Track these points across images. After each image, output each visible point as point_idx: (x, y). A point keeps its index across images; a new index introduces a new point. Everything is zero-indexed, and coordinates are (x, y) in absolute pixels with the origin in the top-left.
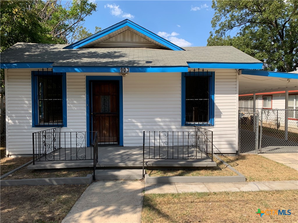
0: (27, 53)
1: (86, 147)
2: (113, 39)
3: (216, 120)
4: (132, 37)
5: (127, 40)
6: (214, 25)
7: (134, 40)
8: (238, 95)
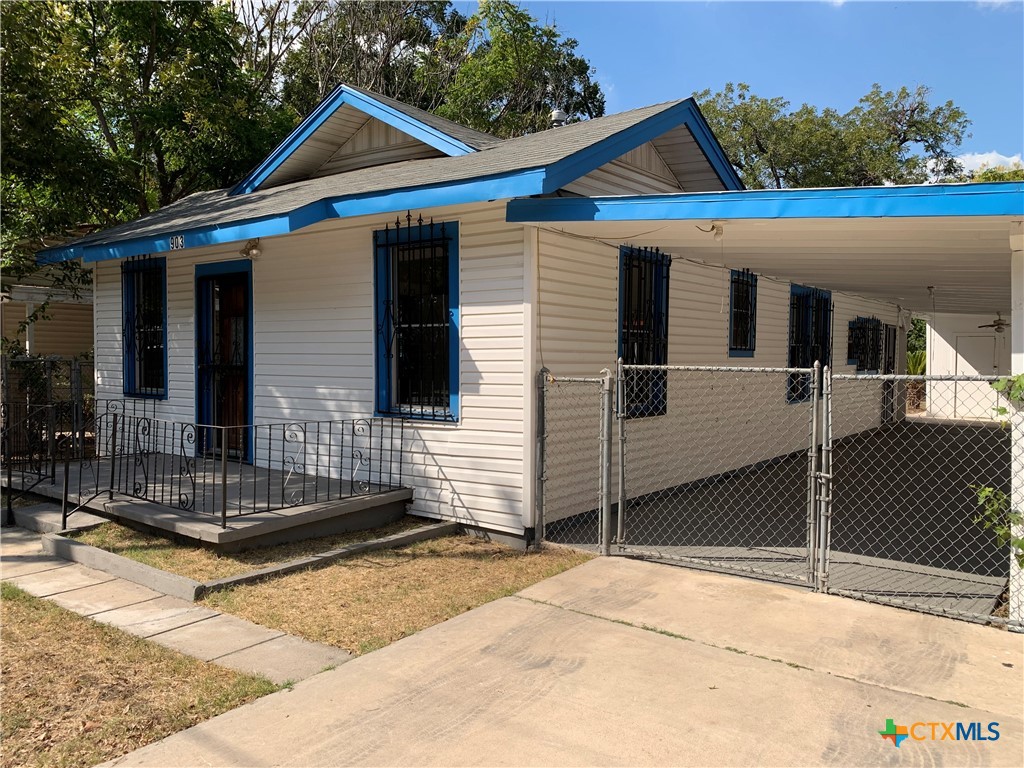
3: (464, 400)
5: (375, 145)
8: (529, 306)
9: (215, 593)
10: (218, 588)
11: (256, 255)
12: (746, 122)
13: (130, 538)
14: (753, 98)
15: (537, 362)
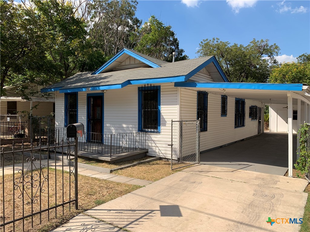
2: (123, 64)
3: (162, 128)
8: (179, 106)
9: (114, 171)
10: (115, 170)
11: (105, 92)
12: (218, 49)
13: (84, 161)
14: (221, 42)
15: (180, 119)
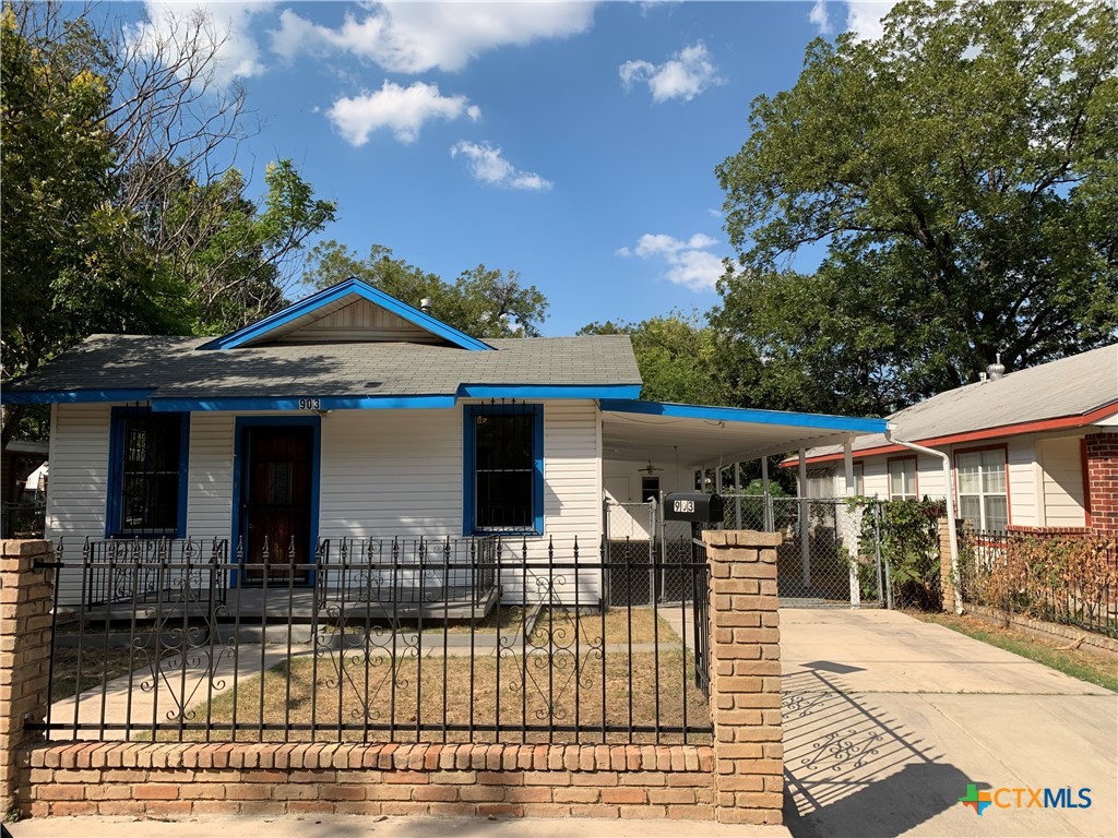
0: (111, 365)
1: (228, 587)
2: (327, 323)
3: (548, 520)
4: (373, 317)
5: (359, 323)
6: (737, 238)
7: (379, 324)
8: (600, 460)
